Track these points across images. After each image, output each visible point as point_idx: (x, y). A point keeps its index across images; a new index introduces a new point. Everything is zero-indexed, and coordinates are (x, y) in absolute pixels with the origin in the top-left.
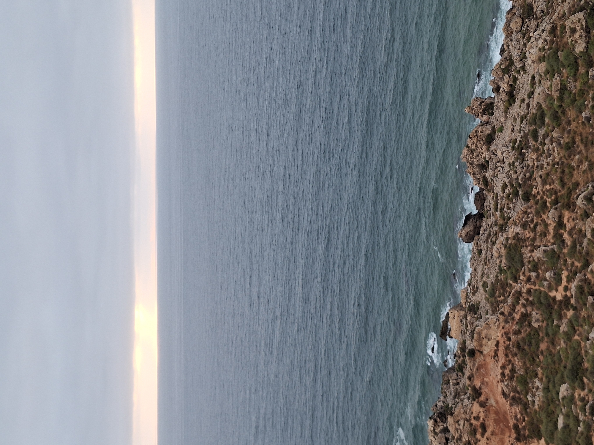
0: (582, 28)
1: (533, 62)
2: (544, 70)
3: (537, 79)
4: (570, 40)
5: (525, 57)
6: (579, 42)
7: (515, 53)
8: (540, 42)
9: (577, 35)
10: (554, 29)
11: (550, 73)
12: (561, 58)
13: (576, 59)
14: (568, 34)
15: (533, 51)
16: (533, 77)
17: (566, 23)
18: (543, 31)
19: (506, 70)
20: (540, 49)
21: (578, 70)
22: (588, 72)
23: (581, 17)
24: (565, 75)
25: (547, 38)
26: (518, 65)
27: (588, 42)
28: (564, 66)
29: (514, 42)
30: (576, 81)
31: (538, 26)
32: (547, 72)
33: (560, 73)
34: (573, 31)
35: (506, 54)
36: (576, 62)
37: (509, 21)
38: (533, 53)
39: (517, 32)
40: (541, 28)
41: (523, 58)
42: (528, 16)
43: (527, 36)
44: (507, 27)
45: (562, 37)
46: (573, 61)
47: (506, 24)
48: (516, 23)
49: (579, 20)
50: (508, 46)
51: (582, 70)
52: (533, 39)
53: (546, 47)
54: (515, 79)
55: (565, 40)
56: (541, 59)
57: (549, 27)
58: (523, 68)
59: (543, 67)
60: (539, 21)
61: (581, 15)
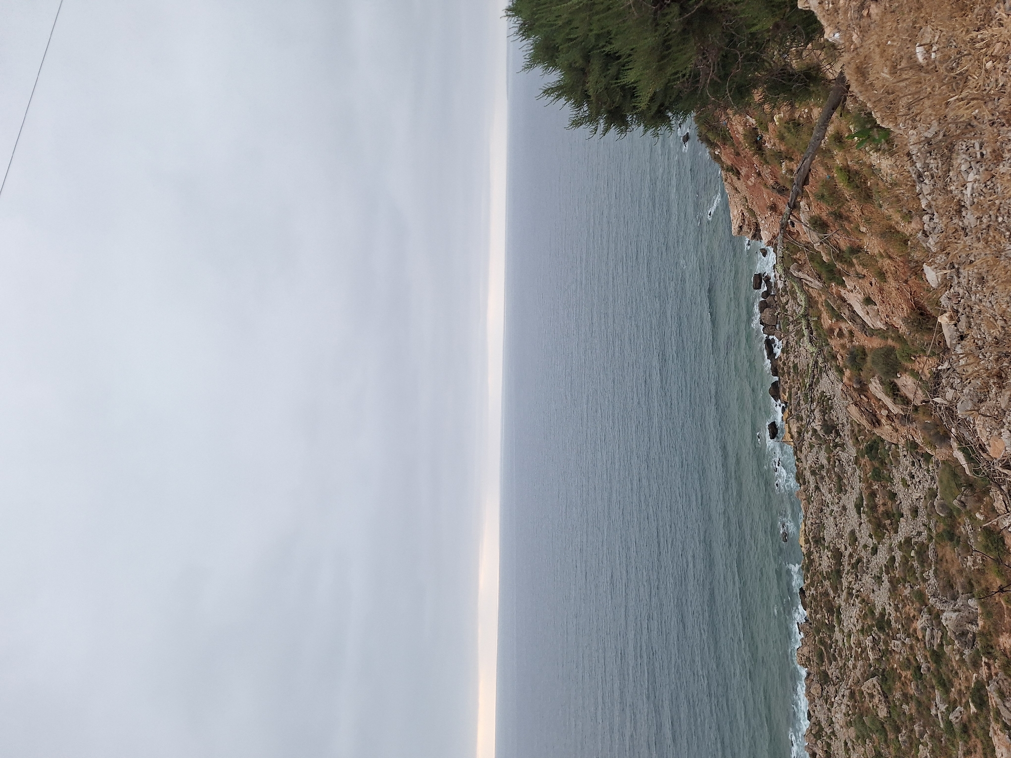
0: (879, 693)
1: (842, 727)
2: (854, 735)
3: (850, 744)
4: (871, 705)
5: (832, 722)
6: (880, 707)
7: (822, 717)
8: (843, 707)
9: (876, 700)
10: (852, 695)
11: (862, 738)
12: (868, 723)
13: (882, 724)
14: (867, 699)
15: (838, 716)
16: (846, 744)
17: (862, 688)
18: (843, 696)
19: (818, 735)
20: (845, 714)
21: (886, 735)
22: (897, 737)
23: (875, 682)
24: (876, 741)
25: (849, 703)
26: (828, 731)
27: (889, 707)
28: (872, 731)
29: (819, 708)
30: (888, 747)
31: (837, 692)
32: (858, 738)
33: (871, 739)
34: (872, 696)
35: (813, 719)
36: (883, 727)
37: (808, 688)
38: (839, 718)
39: (819, 698)
40: (841, 694)
41: (831, 723)
42: (826, 683)
43: (829, 701)
44: (808, 693)
45: (863, 702)
46: (880, 727)
47: (806, 690)
48: (815, 688)
49: (874, 686)
50: (814, 711)
51: (891, 736)
52: (835, 705)
53: (850, 712)
54: (829, 745)
55: (866, 705)
56: (849, 724)
57: (847, 693)
58: (833, 733)
59: (852, 732)
60: (837, 687)
61: (874, 680)
